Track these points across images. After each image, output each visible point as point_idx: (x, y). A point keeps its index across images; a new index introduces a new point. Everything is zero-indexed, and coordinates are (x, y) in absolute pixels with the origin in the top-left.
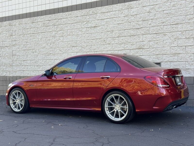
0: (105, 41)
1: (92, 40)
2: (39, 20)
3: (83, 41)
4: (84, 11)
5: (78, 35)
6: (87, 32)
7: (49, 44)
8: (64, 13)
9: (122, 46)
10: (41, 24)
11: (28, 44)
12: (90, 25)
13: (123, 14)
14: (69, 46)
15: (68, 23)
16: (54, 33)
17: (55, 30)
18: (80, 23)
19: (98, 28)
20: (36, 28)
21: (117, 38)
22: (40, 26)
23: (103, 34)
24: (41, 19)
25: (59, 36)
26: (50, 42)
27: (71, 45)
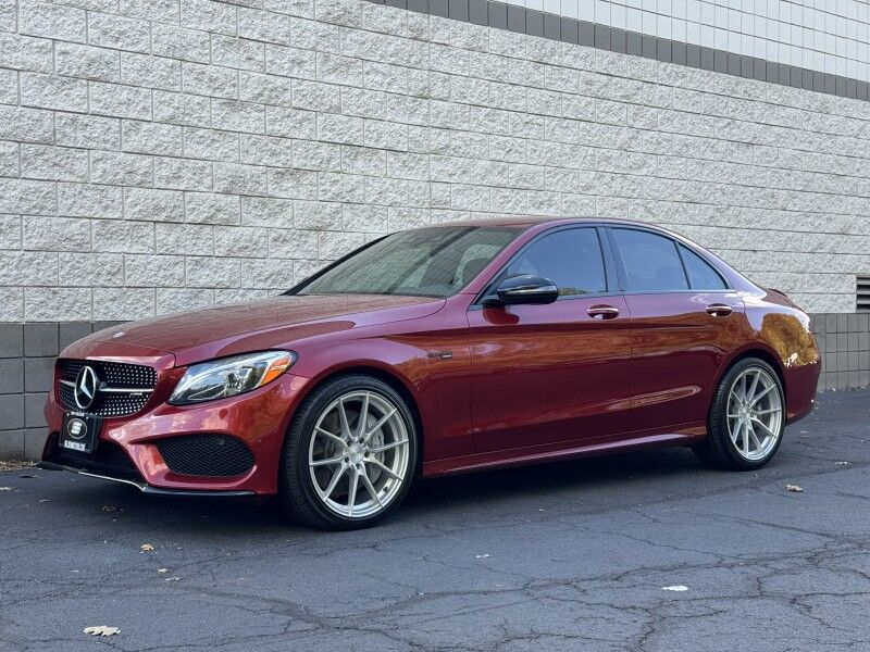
0: (773, 197)
1: (742, 189)
2: (567, 60)
3: (718, 186)
4: (723, 81)
5: (702, 162)
6: (729, 158)
7: (608, 178)
8: (663, 65)
9: (809, 220)
10: (575, 80)
11: (513, 157)
12: (737, 134)
13: (811, 123)
14: (680, 197)
15: (675, 107)
16: (626, 134)
17: (630, 122)
18: (712, 120)
19: (758, 151)
20: (554, 94)
21: (801, 195)
22: (570, 88)
23: (769, 173)
24: (576, 57)
25: (644, 150)
26: (613, 169)
27: (685, 196)
